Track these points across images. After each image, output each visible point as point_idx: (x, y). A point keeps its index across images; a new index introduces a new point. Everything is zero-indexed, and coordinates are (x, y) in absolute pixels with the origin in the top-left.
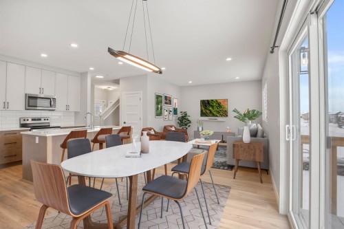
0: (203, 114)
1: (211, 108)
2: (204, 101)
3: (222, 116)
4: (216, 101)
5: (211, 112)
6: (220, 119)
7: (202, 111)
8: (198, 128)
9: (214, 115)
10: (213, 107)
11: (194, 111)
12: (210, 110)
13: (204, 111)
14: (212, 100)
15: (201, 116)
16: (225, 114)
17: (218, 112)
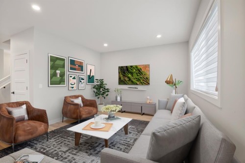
0: (121, 82)
1: (130, 76)
2: (122, 67)
3: (142, 84)
4: (136, 67)
5: (130, 79)
6: (140, 87)
7: (120, 78)
8: (116, 97)
9: (133, 83)
10: (132, 73)
11: (111, 79)
12: (128, 77)
13: (122, 78)
14: (132, 66)
15: (119, 84)
16: (146, 82)
17: (138, 80)
